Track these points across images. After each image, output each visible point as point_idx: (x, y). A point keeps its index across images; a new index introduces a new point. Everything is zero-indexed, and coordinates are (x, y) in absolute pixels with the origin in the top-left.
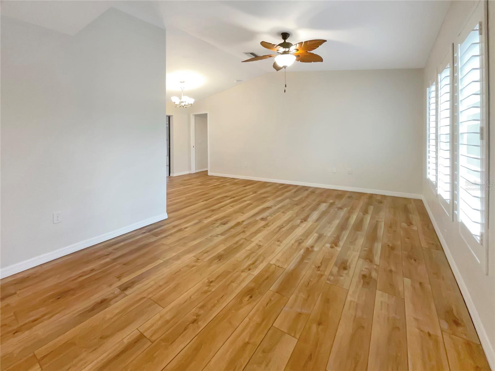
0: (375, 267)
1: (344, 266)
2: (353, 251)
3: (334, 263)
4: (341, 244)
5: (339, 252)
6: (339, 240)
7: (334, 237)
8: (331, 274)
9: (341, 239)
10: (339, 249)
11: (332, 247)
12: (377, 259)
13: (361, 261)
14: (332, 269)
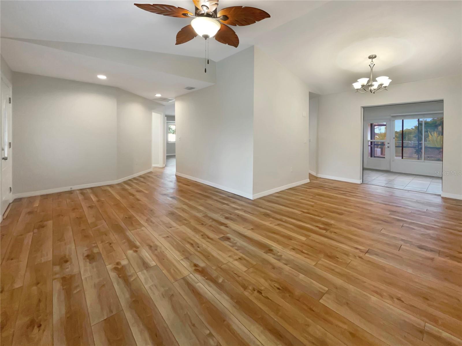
0: (57, 276)
1: (90, 257)
2: (92, 276)
3: (101, 252)
4: (113, 275)
5: (107, 264)
6: (119, 277)
7: (131, 276)
8: (97, 247)
9: (120, 280)
10: (109, 267)
11: (118, 264)
12: (57, 286)
13: (76, 271)
14: (99, 249)
